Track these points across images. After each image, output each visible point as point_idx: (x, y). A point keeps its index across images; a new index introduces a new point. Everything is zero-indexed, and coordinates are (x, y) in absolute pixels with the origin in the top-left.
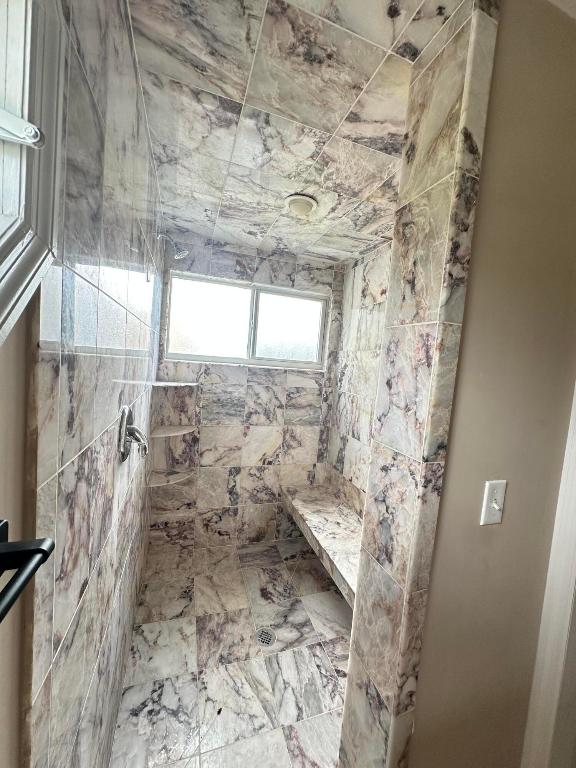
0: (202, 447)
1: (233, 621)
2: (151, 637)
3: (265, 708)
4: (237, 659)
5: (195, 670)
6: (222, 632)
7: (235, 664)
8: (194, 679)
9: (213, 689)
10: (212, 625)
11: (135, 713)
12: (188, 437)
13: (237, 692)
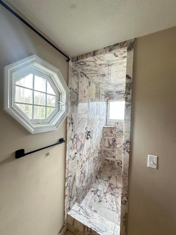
0: (117, 142)
1: (118, 188)
2: (99, 181)
3: (117, 208)
4: (115, 196)
5: (105, 192)
6: (114, 189)
7: (114, 197)
8: (104, 193)
9: (107, 197)
10: (113, 186)
11: (92, 191)
12: (113, 140)
13: (112, 201)
